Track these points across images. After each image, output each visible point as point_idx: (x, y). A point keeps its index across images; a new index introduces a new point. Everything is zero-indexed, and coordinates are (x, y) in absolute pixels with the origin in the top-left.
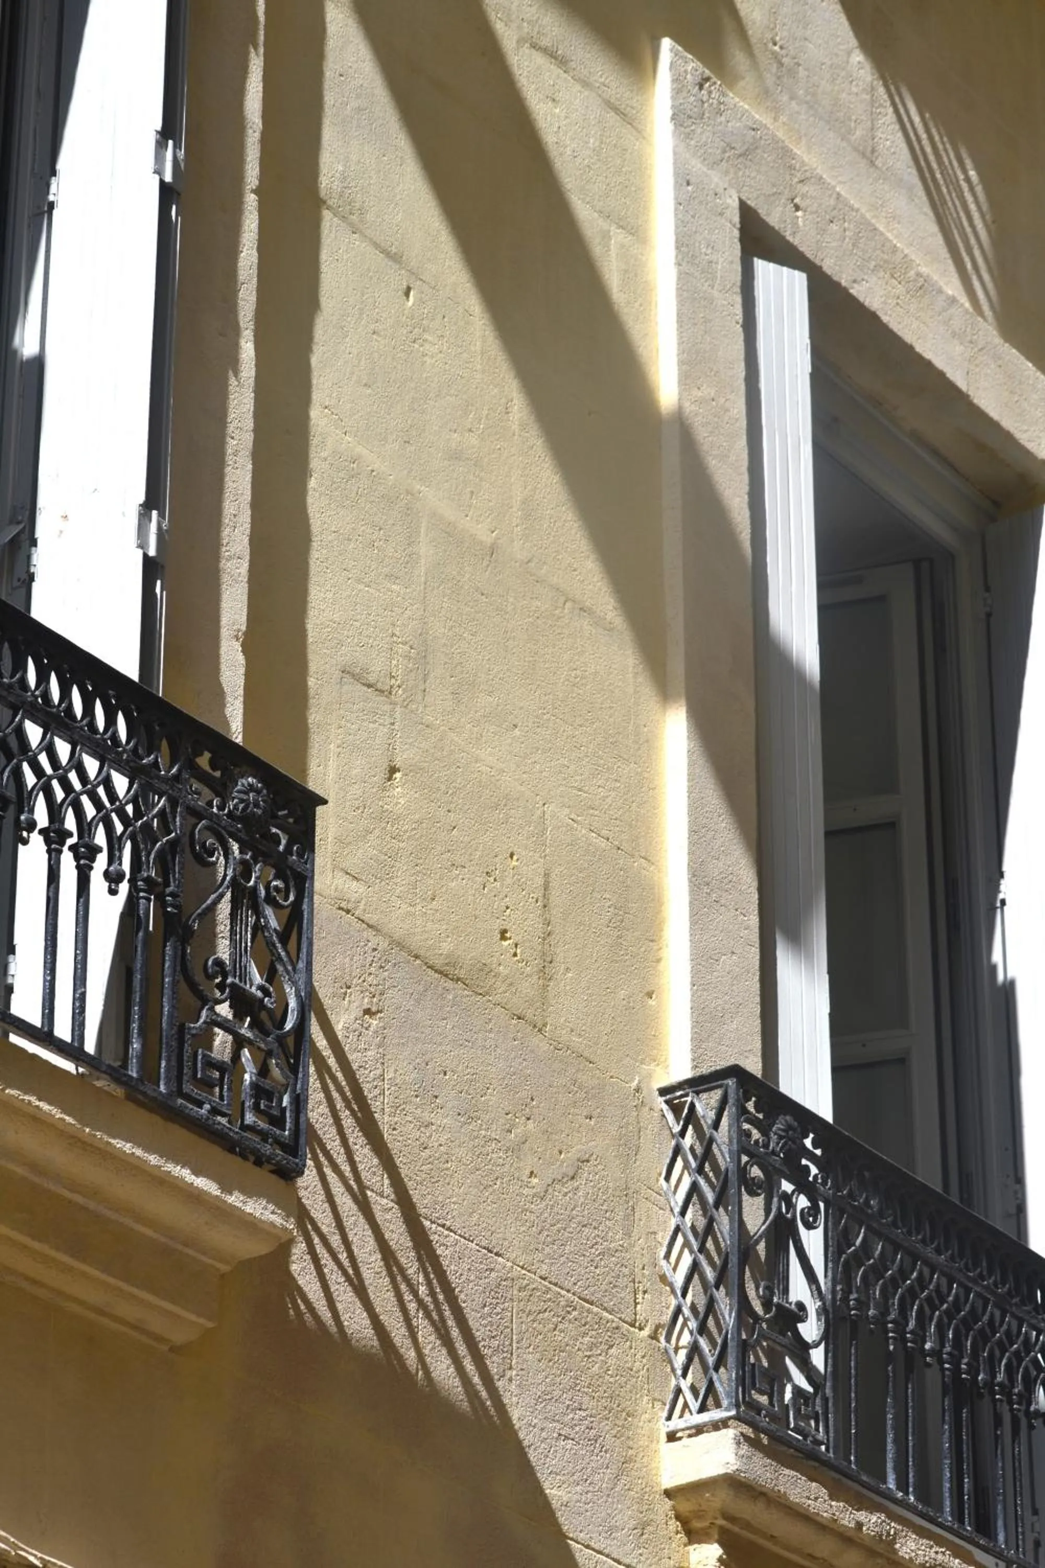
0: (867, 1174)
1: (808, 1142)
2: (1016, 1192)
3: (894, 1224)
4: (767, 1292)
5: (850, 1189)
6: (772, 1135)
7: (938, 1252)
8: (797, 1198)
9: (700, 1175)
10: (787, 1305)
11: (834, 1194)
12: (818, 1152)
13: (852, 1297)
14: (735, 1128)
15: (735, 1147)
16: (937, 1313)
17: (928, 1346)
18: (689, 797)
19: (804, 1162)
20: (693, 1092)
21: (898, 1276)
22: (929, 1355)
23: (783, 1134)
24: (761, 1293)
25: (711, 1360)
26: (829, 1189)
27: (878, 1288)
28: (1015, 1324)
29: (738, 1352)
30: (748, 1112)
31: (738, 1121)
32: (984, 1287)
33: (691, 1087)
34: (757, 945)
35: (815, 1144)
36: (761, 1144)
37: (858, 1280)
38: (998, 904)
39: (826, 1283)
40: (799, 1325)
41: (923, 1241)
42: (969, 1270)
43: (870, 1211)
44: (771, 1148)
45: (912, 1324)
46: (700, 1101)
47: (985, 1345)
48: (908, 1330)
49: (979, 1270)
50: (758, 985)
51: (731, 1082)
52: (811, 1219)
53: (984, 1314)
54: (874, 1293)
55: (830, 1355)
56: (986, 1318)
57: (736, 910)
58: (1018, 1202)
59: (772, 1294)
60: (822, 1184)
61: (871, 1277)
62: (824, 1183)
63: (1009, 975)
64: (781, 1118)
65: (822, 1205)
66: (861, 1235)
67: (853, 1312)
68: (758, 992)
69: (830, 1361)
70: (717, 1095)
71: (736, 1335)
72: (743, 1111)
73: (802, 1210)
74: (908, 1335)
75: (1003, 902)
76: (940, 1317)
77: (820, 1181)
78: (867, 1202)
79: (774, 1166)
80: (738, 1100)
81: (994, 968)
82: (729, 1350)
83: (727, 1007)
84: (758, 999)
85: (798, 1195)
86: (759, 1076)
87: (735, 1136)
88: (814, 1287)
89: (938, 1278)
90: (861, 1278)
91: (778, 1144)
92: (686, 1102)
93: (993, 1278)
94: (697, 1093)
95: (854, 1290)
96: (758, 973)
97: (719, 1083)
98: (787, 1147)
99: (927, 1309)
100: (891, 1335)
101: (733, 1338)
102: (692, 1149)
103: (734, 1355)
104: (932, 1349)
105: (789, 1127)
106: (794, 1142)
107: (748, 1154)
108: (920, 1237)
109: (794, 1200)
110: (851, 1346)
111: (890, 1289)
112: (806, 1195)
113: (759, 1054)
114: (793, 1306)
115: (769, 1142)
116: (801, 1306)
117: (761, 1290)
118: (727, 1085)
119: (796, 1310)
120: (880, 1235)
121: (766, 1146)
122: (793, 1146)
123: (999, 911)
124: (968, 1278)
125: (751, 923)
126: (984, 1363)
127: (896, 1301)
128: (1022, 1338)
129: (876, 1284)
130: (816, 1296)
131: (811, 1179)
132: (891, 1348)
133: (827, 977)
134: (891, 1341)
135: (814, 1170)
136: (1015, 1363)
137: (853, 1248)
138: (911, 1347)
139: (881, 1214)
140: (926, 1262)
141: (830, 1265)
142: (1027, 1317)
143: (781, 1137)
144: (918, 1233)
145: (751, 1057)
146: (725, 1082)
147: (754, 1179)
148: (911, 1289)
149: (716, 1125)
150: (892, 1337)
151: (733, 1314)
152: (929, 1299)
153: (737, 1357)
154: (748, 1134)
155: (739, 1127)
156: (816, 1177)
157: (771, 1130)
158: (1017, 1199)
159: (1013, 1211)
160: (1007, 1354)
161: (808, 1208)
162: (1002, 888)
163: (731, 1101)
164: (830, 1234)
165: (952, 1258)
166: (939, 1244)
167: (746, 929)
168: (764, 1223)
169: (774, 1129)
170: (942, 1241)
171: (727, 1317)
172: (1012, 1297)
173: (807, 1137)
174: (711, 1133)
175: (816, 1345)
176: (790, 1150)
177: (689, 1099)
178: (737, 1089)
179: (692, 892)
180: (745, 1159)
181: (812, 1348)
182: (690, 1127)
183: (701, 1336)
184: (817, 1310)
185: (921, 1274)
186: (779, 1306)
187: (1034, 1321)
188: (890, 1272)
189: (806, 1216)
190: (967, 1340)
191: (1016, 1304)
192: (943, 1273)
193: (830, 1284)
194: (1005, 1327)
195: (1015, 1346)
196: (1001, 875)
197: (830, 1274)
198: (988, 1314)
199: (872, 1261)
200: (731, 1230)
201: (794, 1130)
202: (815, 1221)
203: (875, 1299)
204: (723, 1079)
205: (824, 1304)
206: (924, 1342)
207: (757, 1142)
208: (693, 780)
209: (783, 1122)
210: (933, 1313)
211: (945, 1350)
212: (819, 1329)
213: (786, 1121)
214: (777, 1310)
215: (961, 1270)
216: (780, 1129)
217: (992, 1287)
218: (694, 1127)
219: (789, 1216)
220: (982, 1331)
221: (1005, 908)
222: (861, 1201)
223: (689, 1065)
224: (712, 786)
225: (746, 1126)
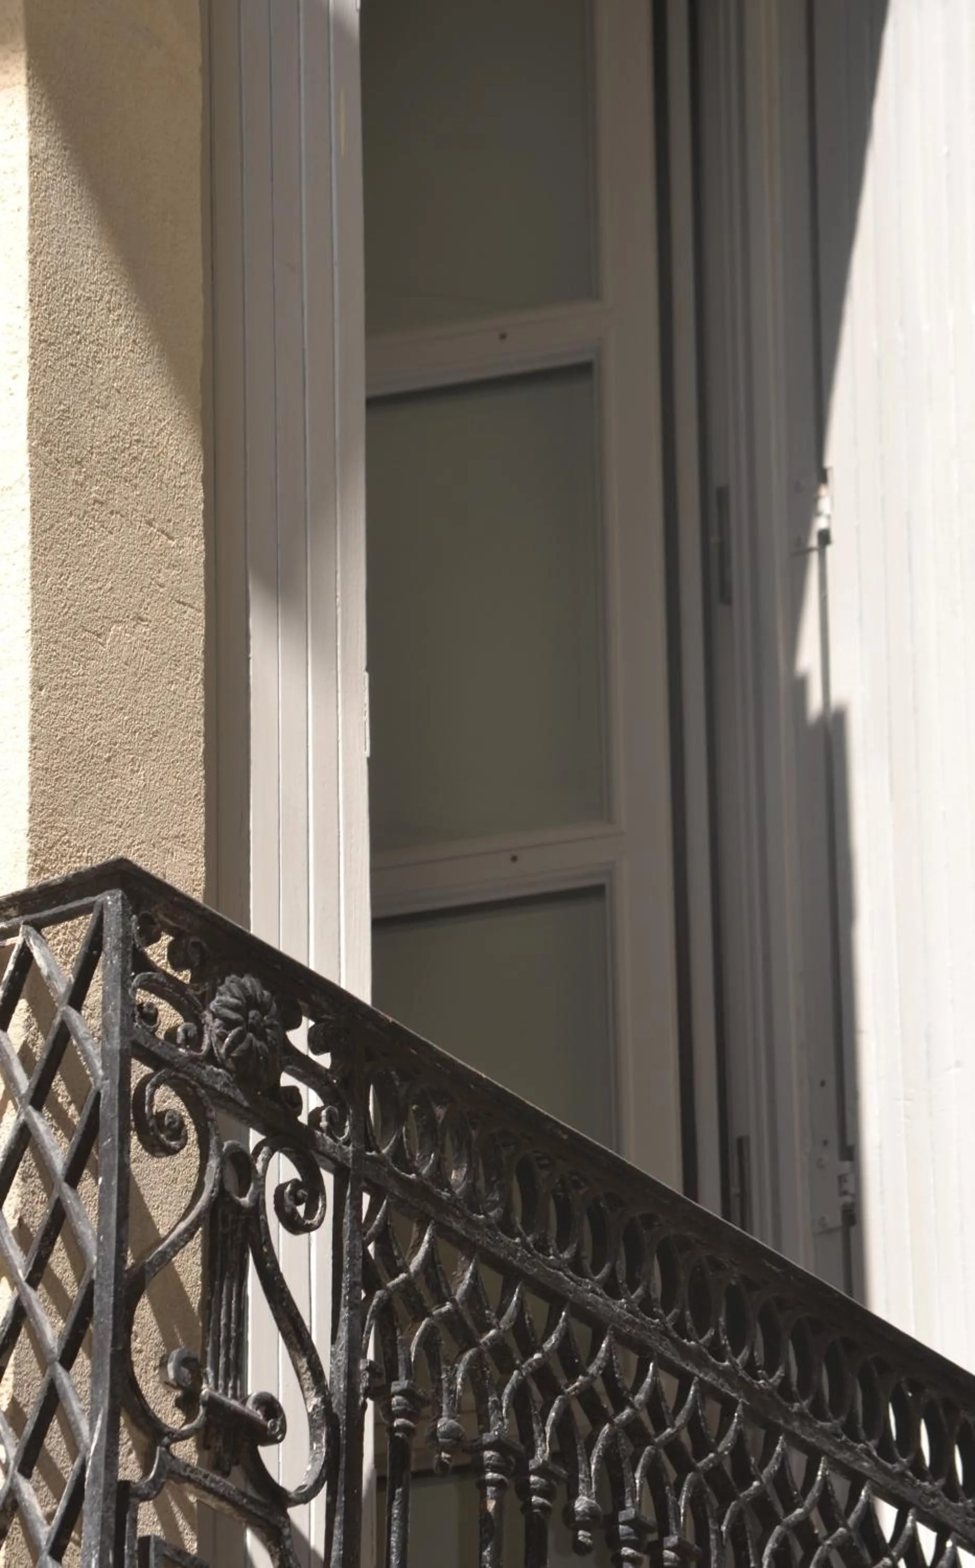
0: (440, 1112)
1: (299, 1038)
2: (842, 1179)
3: (506, 1225)
4: (185, 1371)
5: (399, 1141)
6: (208, 1017)
7: (612, 1289)
8: (266, 1162)
9: (38, 1108)
10: (235, 1403)
11: (358, 1155)
12: (324, 1060)
13: (395, 1387)
14: (117, 1002)
15: (116, 1044)
16: (606, 1428)
17: (581, 1504)
18: (33, 263)
19: (286, 1080)
20: (26, 923)
21: (512, 1342)
22: (584, 1526)
23: (233, 1016)
24: (171, 1374)
25: (45, 1532)
26: (347, 1143)
27: (461, 1368)
28: (797, 1461)
29: (106, 1510)
30: (149, 966)
31: (125, 985)
32: (722, 1373)
33: (22, 913)
34: (200, 604)
35: (316, 1044)
36: (180, 1038)
37: (413, 1348)
38: (814, 542)
39: (333, 1355)
40: (266, 1453)
41: (576, 1265)
42: (684, 1334)
43: (445, 1194)
44: (205, 1048)
45: (542, 1453)
46: (44, 941)
47: (724, 1504)
48: (532, 1465)
49: (711, 1333)
50: (201, 693)
51: (111, 900)
52: (301, 1209)
53: (721, 1435)
54: (452, 1381)
55: (338, 1519)
56: (726, 1443)
57: (150, 523)
58: (848, 1199)
59: (199, 1378)
60: (329, 1131)
61: (446, 1344)
62: (335, 1128)
63: (837, 695)
64: (231, 981)
65: (328, 1179)
66: (424, 1247)
67: (398, 1422)
68: (201, 708)
69: (338, 1533)
70: (82, 926)
71: (102, 1470)
72: (141, 963)
73: (280, 1190)
74: (533, 1478)
75: (825, 538)
76: (613, 1438)
77: (324, 1124)
78: (440, 1176)
79: (210, 1089)
80: (126, 938)
81: (800, 687)
82: (86, 1506)
83: (120, 738)
84: (199, 724)
85: (270, 1155)
86: (198, 896)
87: (116, 1018)
88: (303, 1363)
89: (609, 1349)
90: (418, 1345)
91: (221, 1038)
92: (13, 946)
93: (745, 1354)
94: (38, 926)
95: (401, 1370)
96: (201, 665)
97: (86, 901)
98: (243, 1046)
99: (582, 1420)
100: (490, 1475)
101: (95, 1480)
102: (25, 1054)
103: (97, 1516)
104: (591, 1512)
105: (250, 1002)
106: (261, 1036)
107: (149, 1058)
108: (566, 1255)
109: (259, 1166)
110: (392, 1499)
111: (492, 1370)
112: (287, 1154)
113: (200, 846)
114: (250, 1405)
115: (200, 1034)
116: (270, 1405)
117: (170, 1366)
118: (103, 906)
119: (259, 1414)
120: (468, 1247)
121: (193, 1041)
122: (258, 1043)
123: (814, 558)
124: (686, 1353)
125: (184, 553)
126: (721, 1547)
127: (505, 1398)
128: (814, 1493)
129: (458, 1359)
130: (308, 1383)
131: (303, 1119)
132: (491, 1505)
133: (364, 678)
134: (490, 1490)
135: (311, 1100)
136: (799, 1553)
137: (402, 1276)
138: (542, 1507)
139: (473, 1199)
140: (580, 1312)
141: (344, 1313)
142: (828, 1447)
143: (228, 1024)
144: (562, 1248)
145: (180, 852)
146: (99, 898)
147: (160, 1116)
148: (542, 1374)
149: (77, 997)
150: (492, 1482)
151: (99, 1423)
152: (587, 1397)
153: (104, 1521)
154: (150, 1017)
155: (127, 1000)
156: (314, 1116)
157: (205, 1007)
158: (845, 1193)
159: (835, 1219)
160: (778, 1529)
161: (295, 1183)
162: (824, 505)
163: (110, 941)
164: (346, 1243)
165: (646, 1305)
166: (613, 1273)
167: (172, 566)
168: (184, 1217)
169: (213, 1005)
170: (621, 1265)
171: (84, 1427)
172: (791, 1399)
173: (296, 1024)
174: (65, 1013)
175: (305, 1496)
176: (251, 1048)
177: (18, 941)
178: (125, 914)
179: (37, 479)
180: (139, 1070)
181: (296, 1503)
182: (22, 1004)
183: (27, 1475)
184: (310, 1416)
185: (566, 1337)
186: (213, 1405)
187: (845, 1456)
188: (492, 1332)
189: (288, 1201)
190: (678, 1496)
191: (801, 1415)
192: (623, 1340)
193: (342, 1357)
194: (773, 1466)
195: (799, 1511)
196: (822, 476)
197: (343, 1334)
198: (731, 1433)
199: (448, 1306)
200: (102, 1230)
201: (263, 1008)
202: (310, 1213)
203: (452, 1392)
204: (94, 895)
205: (327, 1402)
206: (573, 1495)
207: (171, 1034)
208: (43, 224)
209: (236, 990)
210: (597, 1428)
211: (623, 1516)
212: (314, 1460)
213: (242, 987)
214: (207, 1413)
215: (665, 1333)
216: (225, 1005)
217: (742, 1373)
218: (32, 1003)
219: (246, 1200)
220: (714, 1474)
221: (830, 550)
222: (424, 1171)
223: (24, 867)
224: (93, 242)
225: (143, 997)
